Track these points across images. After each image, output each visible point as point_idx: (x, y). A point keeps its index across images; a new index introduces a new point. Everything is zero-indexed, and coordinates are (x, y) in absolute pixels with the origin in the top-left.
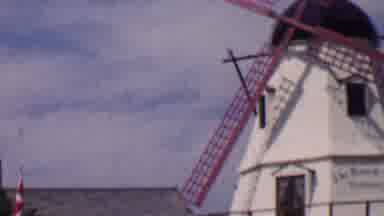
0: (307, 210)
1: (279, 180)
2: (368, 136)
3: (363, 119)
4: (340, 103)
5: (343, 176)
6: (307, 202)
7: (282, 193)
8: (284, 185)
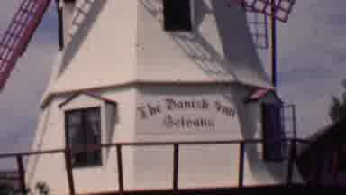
0: (104, 150)
1: (68, 113)
2: (193, 57)
3: (187, 34)
4: (154, 13)
5: (154, 110)
6: (104, 140)
7: (72, 132)
8: (75, 120)
